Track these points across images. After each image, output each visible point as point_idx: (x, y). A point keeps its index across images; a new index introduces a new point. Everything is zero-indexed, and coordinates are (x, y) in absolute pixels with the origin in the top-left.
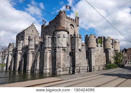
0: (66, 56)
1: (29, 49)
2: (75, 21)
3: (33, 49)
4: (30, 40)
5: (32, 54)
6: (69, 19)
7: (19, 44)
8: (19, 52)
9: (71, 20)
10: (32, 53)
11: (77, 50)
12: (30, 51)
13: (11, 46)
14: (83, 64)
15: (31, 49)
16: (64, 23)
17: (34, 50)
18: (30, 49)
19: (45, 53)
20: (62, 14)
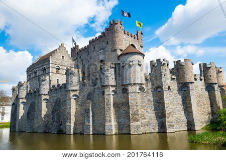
0: (146, 100)
1: (70, 91)
2: (138, 39)
3: (76, 90)
4: (71, 74)
5: (75, 99)
6: (128, 35)
7: (43, 83)
8: (43, 97)
9: (131, 36)
10: (75, 97)
11: (165, 88)
12: (72, 94)
13: (22, 88)
14: (176, 112)
15: (74, 90)
16: (122, 41)
17: (78, 91)
18: (72, 90)
19: (106, 97)
20: (116, 26)
